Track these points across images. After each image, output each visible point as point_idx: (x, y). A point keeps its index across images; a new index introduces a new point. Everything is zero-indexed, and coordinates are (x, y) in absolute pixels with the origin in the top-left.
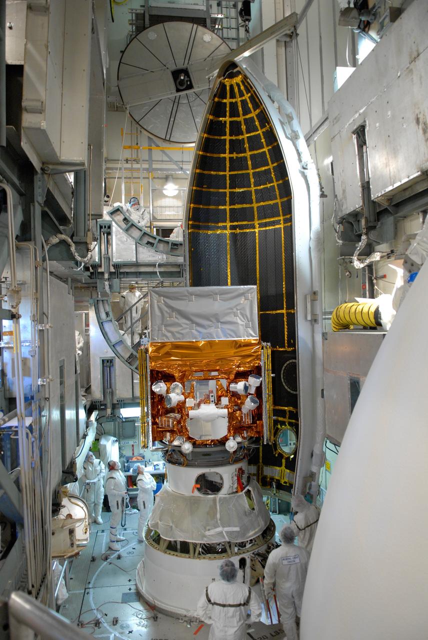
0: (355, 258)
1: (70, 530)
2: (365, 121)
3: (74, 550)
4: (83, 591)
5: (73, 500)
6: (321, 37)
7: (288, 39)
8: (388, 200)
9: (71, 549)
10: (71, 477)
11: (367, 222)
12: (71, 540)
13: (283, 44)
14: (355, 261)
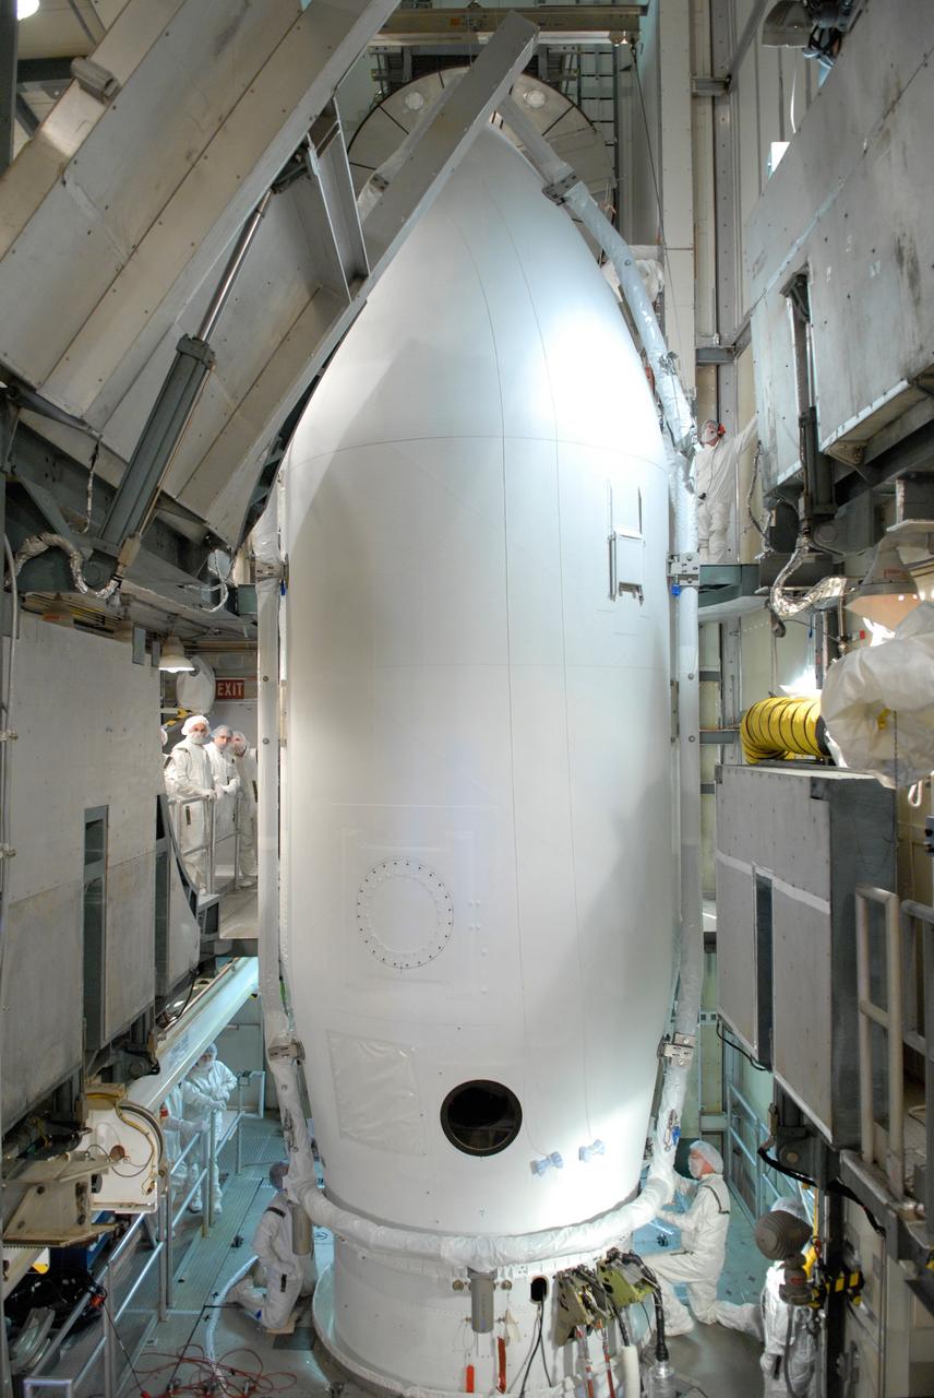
0: (777, 591)
1: (78, 1185)
2: (807, 265)
3: (84, 1232)
4: (198, 1312)
5: (128, 1116)
7: (718, 93)
8: (857, 450)
9: (78, 1229)
10: (143, 1064)
11: (810, 504)
12: (81, 1209)
13: (710, 100)
14: (776, 597)
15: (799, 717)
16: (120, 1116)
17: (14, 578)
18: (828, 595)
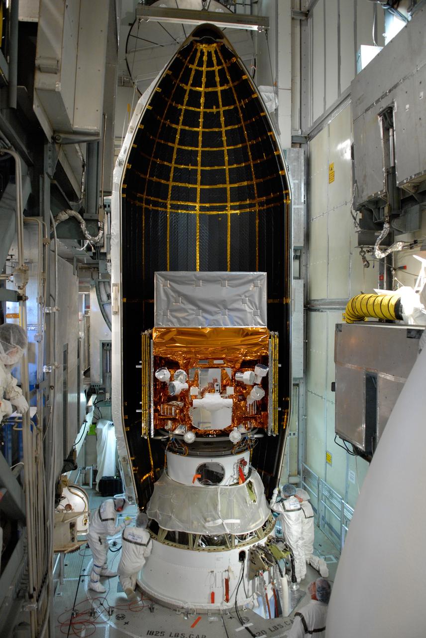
0: (377, 247)
1: (71, 523)
2: (393, 103)
3: (74, 545)
4: (78, 579)
5: (73, 490)
6: (339, 15)
7: (304, 18)
8: (414, 187)
9: (72, 544)
10: (71, 466)
11: (390, 209)
12: (72, 534)
14: (377, 250)
15: (385, 302)
16: (69, 490)
17: (55, 228)
18: (396, 250)
